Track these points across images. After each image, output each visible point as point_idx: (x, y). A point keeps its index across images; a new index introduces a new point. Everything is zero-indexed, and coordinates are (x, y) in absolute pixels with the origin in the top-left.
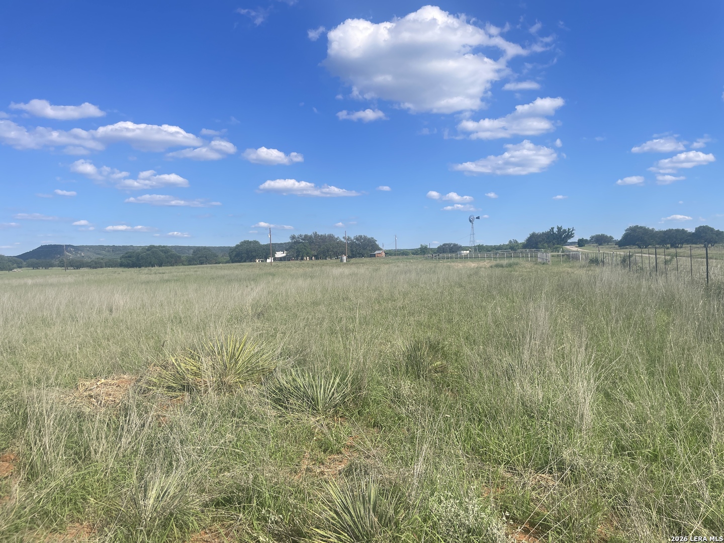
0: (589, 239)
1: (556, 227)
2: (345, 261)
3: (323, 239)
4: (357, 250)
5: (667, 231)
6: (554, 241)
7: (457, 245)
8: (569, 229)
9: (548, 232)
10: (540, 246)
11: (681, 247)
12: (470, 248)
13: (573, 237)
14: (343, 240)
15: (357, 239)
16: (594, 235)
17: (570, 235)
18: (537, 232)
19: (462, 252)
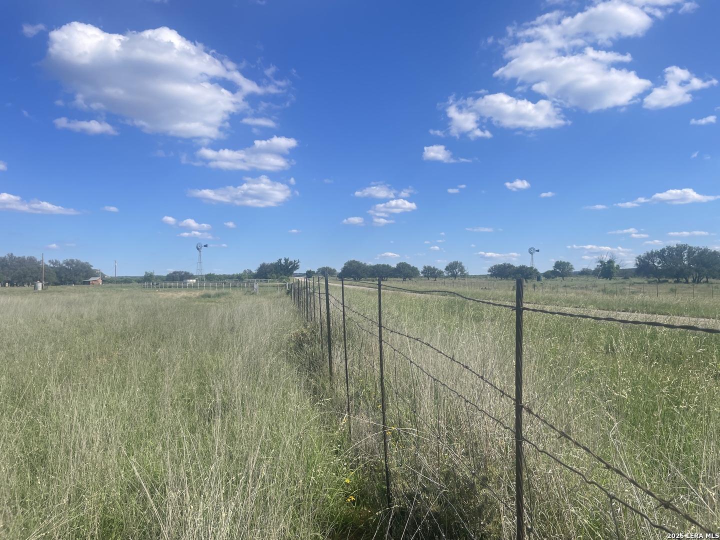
0: (316, 271)
1: (284, 258)
2: (40, 288)
3: (21, 261)
4: (66, 275)
5: (375, 266)
6: (281, 272)
7: (188, 273)
8: (294, 261)
9: (276, 263)
10: (269, 276)
11: (386, 280)
12: (196, 276)
13: (298, 268)
14: (48, 264)
15: (67, 264)
16: (321, 267)
17: (296, 267)
18: (267, 263)
19: (188, 280)
